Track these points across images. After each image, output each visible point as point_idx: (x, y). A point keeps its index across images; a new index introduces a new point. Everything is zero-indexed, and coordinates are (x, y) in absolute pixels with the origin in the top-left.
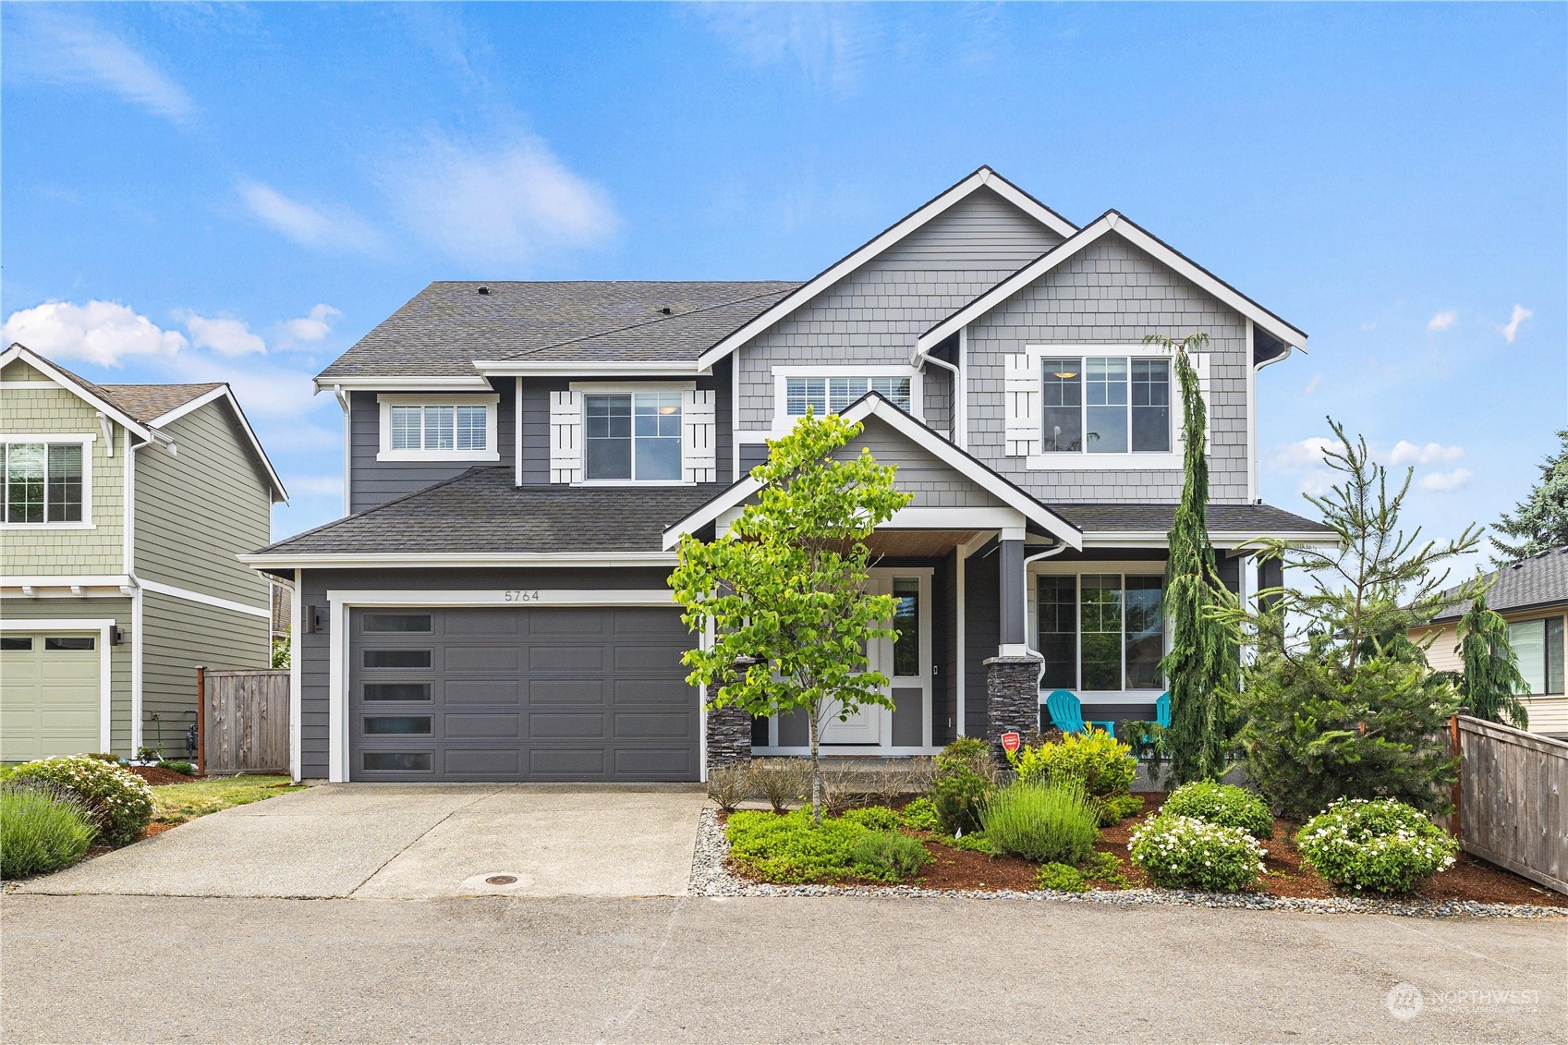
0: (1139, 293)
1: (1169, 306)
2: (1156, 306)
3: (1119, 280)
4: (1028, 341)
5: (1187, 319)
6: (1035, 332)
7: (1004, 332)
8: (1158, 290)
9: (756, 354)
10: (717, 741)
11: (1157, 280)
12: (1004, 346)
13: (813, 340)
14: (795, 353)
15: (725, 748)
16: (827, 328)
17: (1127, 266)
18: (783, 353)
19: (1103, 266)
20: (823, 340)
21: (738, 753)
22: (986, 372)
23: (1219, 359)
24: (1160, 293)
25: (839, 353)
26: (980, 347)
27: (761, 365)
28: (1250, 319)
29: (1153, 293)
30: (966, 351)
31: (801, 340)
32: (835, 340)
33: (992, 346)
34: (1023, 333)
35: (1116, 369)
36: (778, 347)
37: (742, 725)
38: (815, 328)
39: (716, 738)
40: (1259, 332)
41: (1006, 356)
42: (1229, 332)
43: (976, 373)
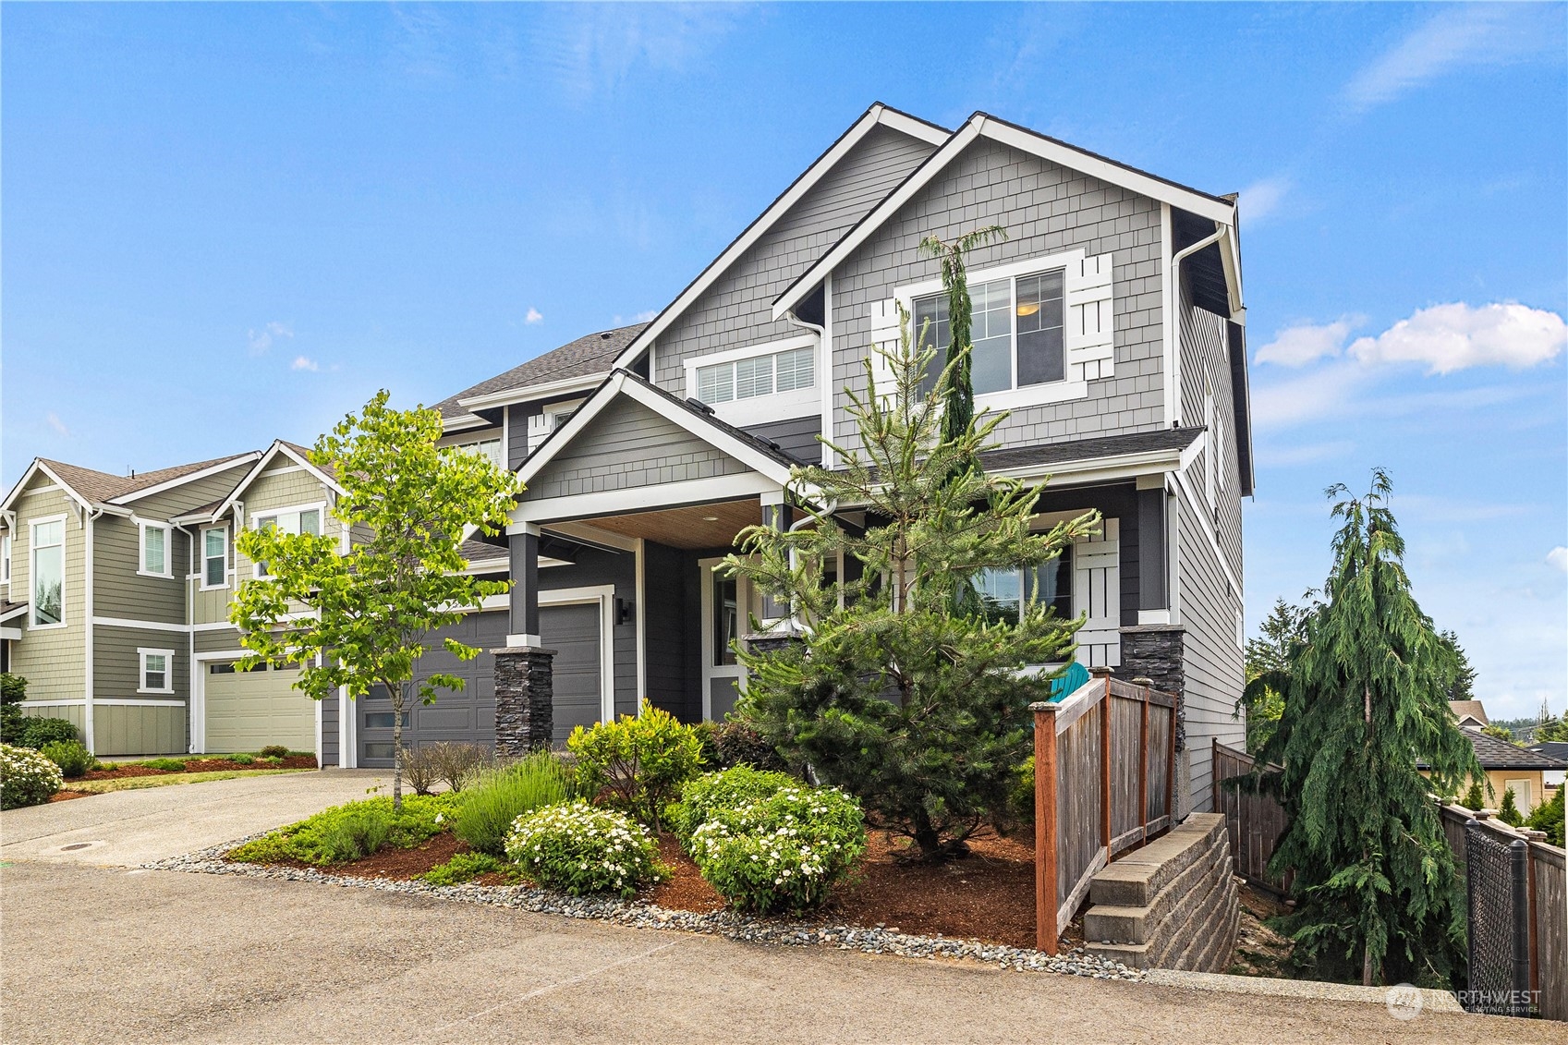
0: (1025, 200)
1: (1060, 207)
2: (1045, 211)
3: (999, 191)
4: (897, 283)
5: (1084, 218)
6: (904, 272)
7: (870, 277)
8: (1046, 191)
9: (670, 350)
10: (503, 729)
11: (1045, 180)
12: (871, 294)
13: (720, 327)
14: (705, 343)
15: (508, 735)
16: (733, 311)
17: (1010, 173)
18: (692, 345)
19: (981, 180)
20: (729, 325)
21: (519, 740)
22: (852, 327)
23: (1124, 257)
24: (1049, 194)
25: (744, 334)
26: (846, 300)
27: (674, 361)
28: (1164, 203)
29: (1040, 196)
30: (831, 308)
31: (709, 329)
32: (741, 322)
33: (859, 297)
34: (891, 276)
35: (998, 296)
36: (689, 338)
37: (522, 712)
38: (722, 314)
39: (502, 725)
40: (1177, 214)
41: (872, 304)
42: (1139, 222)
43: (842, 329)
